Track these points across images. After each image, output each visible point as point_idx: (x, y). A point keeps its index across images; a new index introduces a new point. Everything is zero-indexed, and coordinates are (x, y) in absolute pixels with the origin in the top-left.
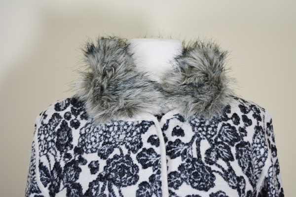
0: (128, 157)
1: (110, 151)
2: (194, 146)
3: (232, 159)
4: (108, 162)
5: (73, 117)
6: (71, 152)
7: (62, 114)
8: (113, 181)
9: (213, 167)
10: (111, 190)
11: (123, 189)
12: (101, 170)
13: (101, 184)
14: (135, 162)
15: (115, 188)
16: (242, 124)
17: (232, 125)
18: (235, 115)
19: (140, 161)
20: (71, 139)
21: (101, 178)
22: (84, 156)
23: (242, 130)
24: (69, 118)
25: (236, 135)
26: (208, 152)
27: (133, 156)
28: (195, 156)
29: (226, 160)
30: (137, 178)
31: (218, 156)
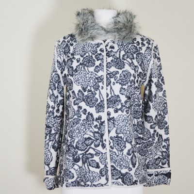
0: (91, 56)
1: (85, 54)
2: (118, 53)
3: (134, 59)
4: (84, 58)
5: (71, 42)
6: (70, 55)
7: (66, 40)
8: (85, 65)
9: (125, 61)
10: (84, 68)
11: (89, 68)
12: (81, 61)
13: (81, 66)
14: (94, 58)
15: (86, 68)
16: (140, 46)
17: (136, 46)
18: (138, 42)
19: (96, 58)
20: (70, 50)
21: (81, 64)
22: (75, 56)
23: (140, 48)
24: (69, 42)
25: (137, 50)
26: (124, 56)
27: (94, 56)
28: (118, 57)
29: (131, 59)
30: (94, 64)
31: (128, 57)
